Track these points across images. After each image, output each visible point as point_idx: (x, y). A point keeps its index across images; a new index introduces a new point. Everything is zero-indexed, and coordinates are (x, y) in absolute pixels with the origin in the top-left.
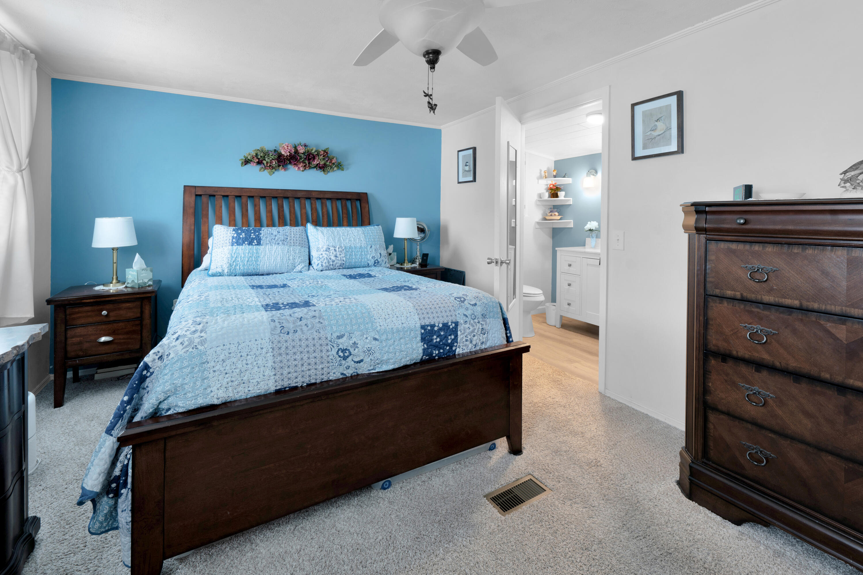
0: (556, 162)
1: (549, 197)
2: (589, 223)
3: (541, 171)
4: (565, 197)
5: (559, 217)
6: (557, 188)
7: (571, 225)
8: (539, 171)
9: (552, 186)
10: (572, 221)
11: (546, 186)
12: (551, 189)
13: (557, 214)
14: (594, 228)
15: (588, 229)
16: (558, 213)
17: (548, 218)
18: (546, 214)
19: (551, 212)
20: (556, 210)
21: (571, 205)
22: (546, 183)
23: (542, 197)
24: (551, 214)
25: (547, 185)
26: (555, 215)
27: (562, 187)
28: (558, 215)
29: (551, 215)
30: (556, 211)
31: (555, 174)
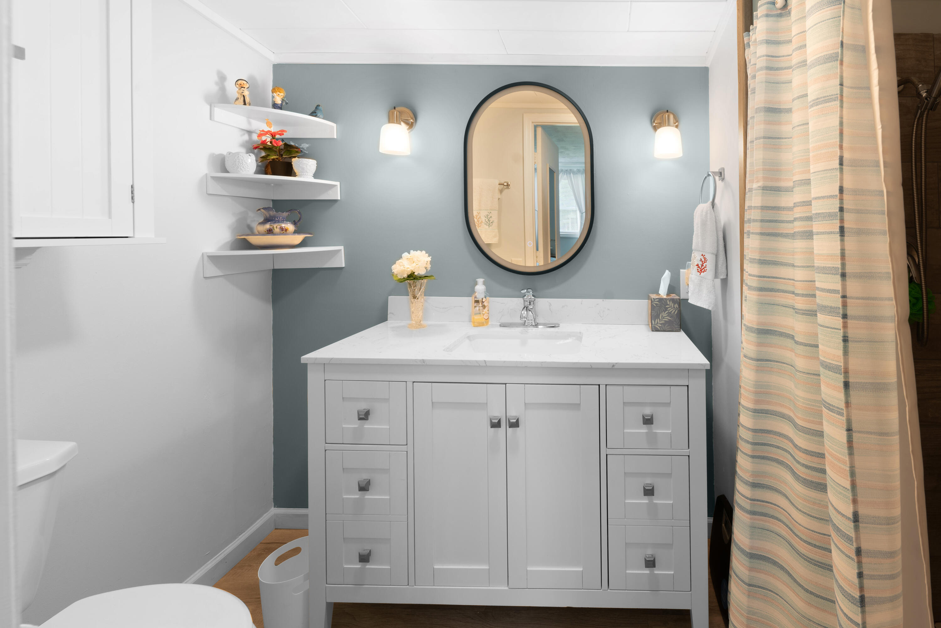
0: (278, 68)
1: (258, 172)
2: (405, 255)
3: (222, 78)
4: (316, 176)
5: (299, 238)
6: (286, 145)
7: (340, 262)
8: (215, 78)
9: (268, 138)
10: (342, 248)
11: (246, 137)
12: (263, 147)
13: (290, 227)
14: (422, 272)
15: (405, 276)
16: (295, 223)
17: (254, 240)
18: (250, 228)
19: (267, 220)
20: (285, 214)
21: (335, 201)
22: (245, 126)
23: (228, 169)
24: (268, 226)
25: (250, 132)
26: (284, 231)
27: (304, 146)
28: (296, 232)
29: (270, 232)
30: (287, 220)
31: (279, 101)
